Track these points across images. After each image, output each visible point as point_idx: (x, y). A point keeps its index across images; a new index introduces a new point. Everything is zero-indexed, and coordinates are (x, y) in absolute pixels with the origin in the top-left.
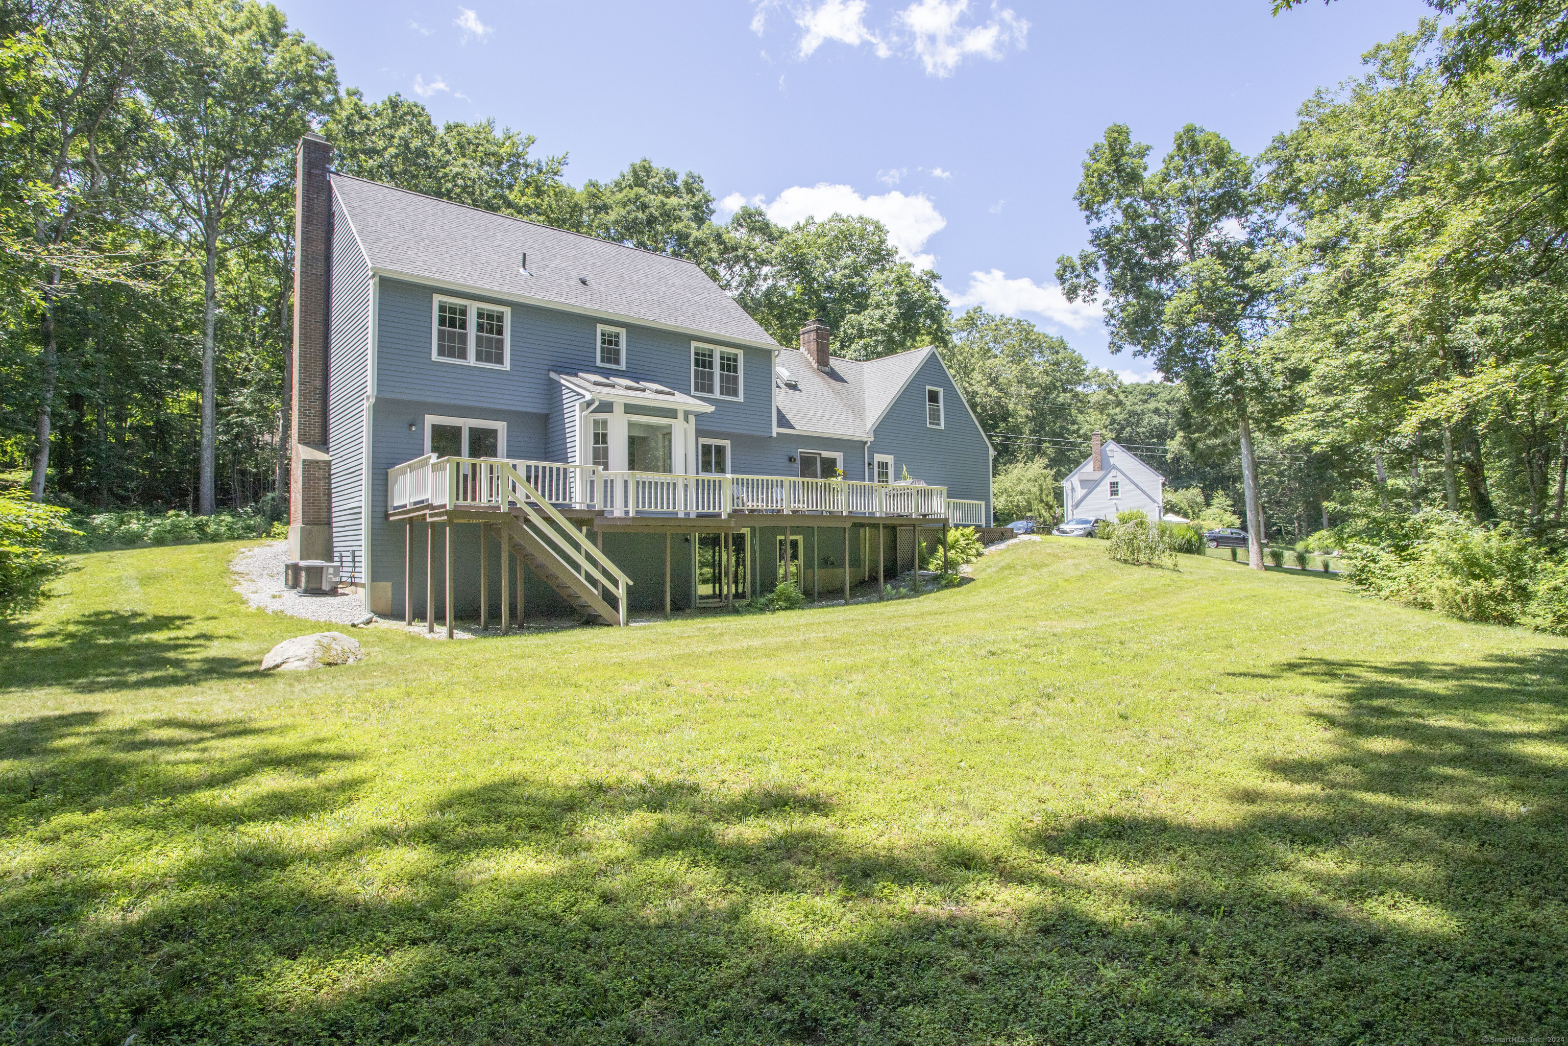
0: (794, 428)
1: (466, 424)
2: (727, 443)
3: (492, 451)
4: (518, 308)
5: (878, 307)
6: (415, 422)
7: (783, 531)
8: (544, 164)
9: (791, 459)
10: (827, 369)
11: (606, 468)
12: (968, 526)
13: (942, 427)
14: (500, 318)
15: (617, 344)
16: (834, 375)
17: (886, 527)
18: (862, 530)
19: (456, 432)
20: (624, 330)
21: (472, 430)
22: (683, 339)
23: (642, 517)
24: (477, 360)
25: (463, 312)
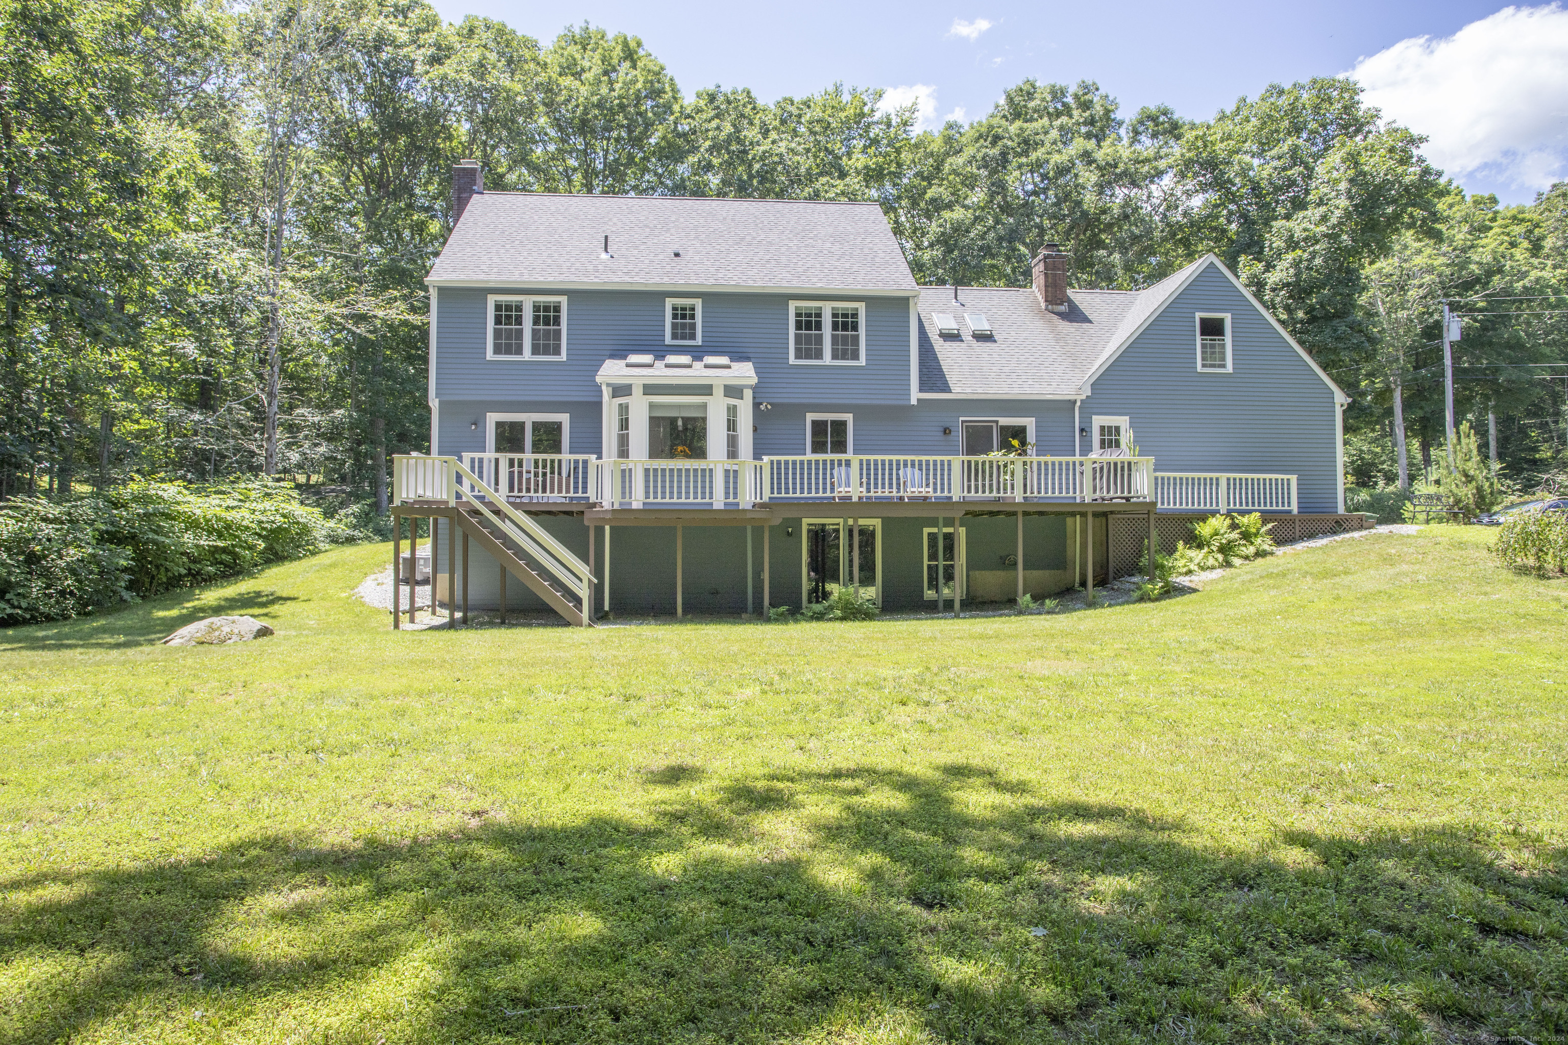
0: (950, 391)
1: (529, 418)
2: (849, 417)
3: (556, 447)
4: (574, 295)
5: (1321, 203)
6: (479, 422)
7: (933, 522)
8: (893, 117)
9: (946, 431)
10: (1063, 308)
11: (600, 457)
12: (1249, 512)
13: (1230, 368)
14: (557, 309)
15: (693, 317)
16: (1074, 315)
17: (1096, 515)
18: (1069, 520)
19: (518, 427)
20: (700, 300)
21: (536, 426)
22: (780, 300)
23: (647, 510)
24: (533, 353)
25: (519, 308)
